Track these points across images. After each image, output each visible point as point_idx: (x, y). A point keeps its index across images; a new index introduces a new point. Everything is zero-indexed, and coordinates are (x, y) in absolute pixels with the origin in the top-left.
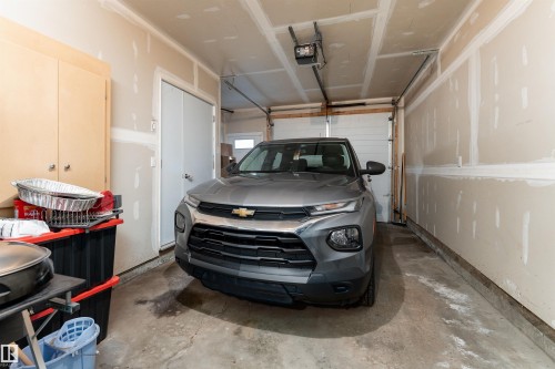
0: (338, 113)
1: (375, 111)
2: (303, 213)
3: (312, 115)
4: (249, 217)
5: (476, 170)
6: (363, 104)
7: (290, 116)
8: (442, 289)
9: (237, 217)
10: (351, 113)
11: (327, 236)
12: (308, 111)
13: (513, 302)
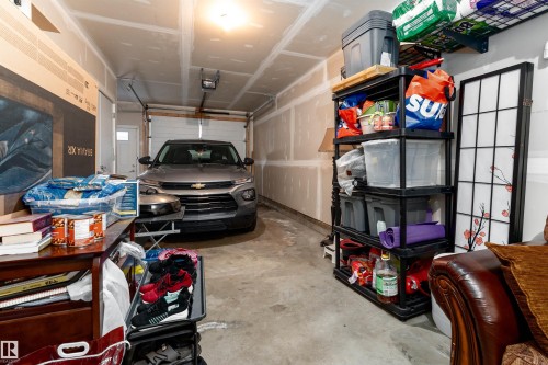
0: (209, 118)
1: (235, 120)
2: (229, 185)
3: (188, 116)
4: (202, 188)
5: (292, 163)
6: (228, 114)
7: (167, 115)
8: (280, 221)
9: (195, 189)
10: (219, 119)
11: (241, 195)
12: (185, 113)
13: (305, 216)
